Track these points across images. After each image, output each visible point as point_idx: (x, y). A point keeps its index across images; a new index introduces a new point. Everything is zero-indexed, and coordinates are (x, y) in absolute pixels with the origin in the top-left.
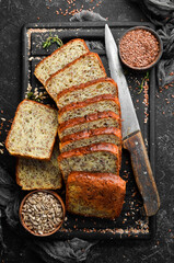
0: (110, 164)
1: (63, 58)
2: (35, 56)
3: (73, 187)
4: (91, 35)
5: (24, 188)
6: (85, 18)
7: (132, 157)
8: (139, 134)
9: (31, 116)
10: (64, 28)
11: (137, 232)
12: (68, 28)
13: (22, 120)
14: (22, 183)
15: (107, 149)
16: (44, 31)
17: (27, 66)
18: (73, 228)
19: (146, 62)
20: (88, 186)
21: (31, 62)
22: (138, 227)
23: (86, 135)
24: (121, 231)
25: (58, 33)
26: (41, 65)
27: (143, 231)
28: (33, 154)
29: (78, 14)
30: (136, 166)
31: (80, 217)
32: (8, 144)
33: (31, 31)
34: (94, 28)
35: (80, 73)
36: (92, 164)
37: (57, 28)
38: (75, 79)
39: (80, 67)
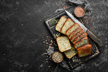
0: (86, 41)
1: (61, 23)
2: (51, 27)
3: (79, 51)
4: (62, 15)
5: (70, 58)
6: (58, 12)
7: (90, 36)
8: (88, 30)
9: (61, 41)
10: (54, 17)
11: (97, 54)
12: (55, 16)
13: (59, 43)
14: (69, 58)
15: (85, 39)
16: (50, 20)
17: (51, 30)
18: (82, 61)
19: (82, 15)
20: (83, 49)
21: (51, 29)
22: (97, 52)
23: (79, 38)
24: (93, 56)
25: (54, 18)
26: (56, 27)
27: (98, 53)
28: (67, 49)
29: (56, 12)
30: (92, 38)
31: (82, 57)
32: (60, 50)
33: (47, 21)
34: (62, 13)
35: (68, 25)
36: (82, 44)
37: (53, 17)
38: (67, 27)
39: (67, 23)
